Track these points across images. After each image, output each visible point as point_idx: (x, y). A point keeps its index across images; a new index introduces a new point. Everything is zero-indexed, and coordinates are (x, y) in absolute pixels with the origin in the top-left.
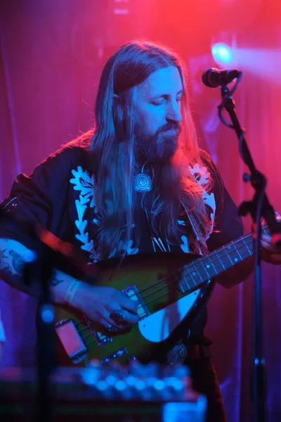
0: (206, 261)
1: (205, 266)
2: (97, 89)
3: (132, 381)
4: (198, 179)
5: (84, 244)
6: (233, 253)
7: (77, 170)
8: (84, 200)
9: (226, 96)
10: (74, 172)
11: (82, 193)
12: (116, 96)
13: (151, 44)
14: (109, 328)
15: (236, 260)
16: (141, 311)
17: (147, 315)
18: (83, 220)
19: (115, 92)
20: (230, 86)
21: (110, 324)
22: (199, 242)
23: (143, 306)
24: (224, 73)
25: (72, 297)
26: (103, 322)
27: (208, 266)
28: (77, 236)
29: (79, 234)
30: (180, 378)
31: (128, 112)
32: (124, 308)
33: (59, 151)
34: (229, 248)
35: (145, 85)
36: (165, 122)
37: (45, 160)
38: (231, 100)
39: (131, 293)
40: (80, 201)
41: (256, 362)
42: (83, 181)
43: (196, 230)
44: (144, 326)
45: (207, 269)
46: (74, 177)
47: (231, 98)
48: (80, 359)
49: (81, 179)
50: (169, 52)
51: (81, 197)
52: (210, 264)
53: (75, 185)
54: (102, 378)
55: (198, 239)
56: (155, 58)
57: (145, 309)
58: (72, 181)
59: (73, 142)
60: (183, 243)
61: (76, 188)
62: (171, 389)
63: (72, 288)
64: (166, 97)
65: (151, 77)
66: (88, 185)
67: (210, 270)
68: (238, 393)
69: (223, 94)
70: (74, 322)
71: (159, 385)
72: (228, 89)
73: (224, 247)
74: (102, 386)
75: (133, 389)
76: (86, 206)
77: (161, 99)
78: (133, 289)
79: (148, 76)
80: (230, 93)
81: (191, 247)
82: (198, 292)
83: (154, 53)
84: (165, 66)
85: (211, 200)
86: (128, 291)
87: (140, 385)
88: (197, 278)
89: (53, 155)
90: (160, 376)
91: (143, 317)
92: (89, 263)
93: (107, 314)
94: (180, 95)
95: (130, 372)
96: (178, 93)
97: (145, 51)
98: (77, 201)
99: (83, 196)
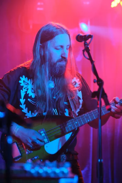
0: (75, 120)
1: (75, 122)
2: (34, 42)
3: (45, 169)
4: (75, 84)
5: (23, 109)
6: (87, 117)
7: (22, 77)
8: (24, 90)
9: (86, 46)
10: (21, 78)
11: (24, 87)
12: (41, 45)
13: (58, 24)
14: (31, 147)
15: (88, 121)
16: (46, 140)
17: (48, 142)
18: (24, 99)
19: (41, 43)
20: (88, 41)
21: (32, 145)
22: (73, 112)
23: (47, 138)
24: (85, 36)
25: (16, 133)
26: (29, 144)
27: (76, 123)
28: (21, 106)
29: (22, 105)
30: (67, 168)
31: (46, 52)
32: (38, 139)
33: (15, 68)
34: (86, 115)
35: (53, 40)
36: (60, 58)
37: (9, 72)
38: (88, 48)
39: (42, 132)
40: (23, 90)
41: (99, 161)
42: (25, 82)
43: (72, 106)
44: (47, 147)
45: (76, 124)
46: (21, 80)
47: (88, 46)
48: (18, 160)
49: (24, 81)
50: (65, 28)
51: (23, 89)
52: (77, 121)
53: (21, 83)
54: (33, 168)
55: (73, 110)
56: (59, 29)
57: (48, 140)
58: (20, 82)
59: (22, 65)
60: (66, 112)
61: (21, 85)
62: (63, 173)
63: (16, 129)
64: (62, 47)
65: (56, 37)
66: (27, 84)
67: (77, 124)
68: (90, 174)
69: (85, 45)
70: (17, 143)
71: (58, 171)
72: (87, 43)
73: (84, 115)
74: (33, 171)
75: (46, 173)
76: (25, 93)
77: (60, 47)
78: (43, 130)
79: (55, 36)
80: (88, 45)
81: (70, 114)
82: (71, 133)
83: (59, 27)
84: (63, 33)
85: (80, 94)
86: (41, 131)
87: (49, 171)
88: (71, 127)
89: (12, 70)
90: (58, 167)
91: (47, 143)
92: (25, 118)
93: (30, 141)
94: (68, 47)
95: (45, 165)
96: (67, 46)
97: (55, 26)
98: (21, 91)
99: (24, 88)
